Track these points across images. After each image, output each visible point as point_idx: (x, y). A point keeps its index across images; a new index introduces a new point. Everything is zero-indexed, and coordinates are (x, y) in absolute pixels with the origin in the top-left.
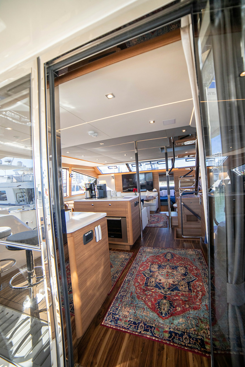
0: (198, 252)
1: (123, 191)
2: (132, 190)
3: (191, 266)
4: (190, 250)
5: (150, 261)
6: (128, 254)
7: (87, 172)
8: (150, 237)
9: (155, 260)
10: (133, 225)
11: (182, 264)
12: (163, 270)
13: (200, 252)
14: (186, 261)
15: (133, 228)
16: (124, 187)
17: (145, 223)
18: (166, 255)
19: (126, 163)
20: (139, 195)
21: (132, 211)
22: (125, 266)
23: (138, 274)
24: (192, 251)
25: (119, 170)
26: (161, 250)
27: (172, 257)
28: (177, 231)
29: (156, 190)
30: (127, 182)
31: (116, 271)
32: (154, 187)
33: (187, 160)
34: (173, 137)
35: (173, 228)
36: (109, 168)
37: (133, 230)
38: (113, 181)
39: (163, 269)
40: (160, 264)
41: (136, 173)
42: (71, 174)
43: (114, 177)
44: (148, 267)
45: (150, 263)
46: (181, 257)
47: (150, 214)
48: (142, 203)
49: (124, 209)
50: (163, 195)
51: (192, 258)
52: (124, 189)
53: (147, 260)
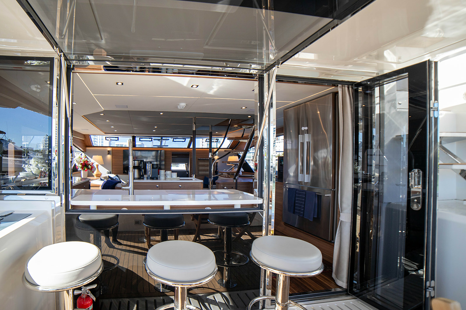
19: (132, 135)
36: (107, 139)
38: (109, 157)
43: (111, 153)
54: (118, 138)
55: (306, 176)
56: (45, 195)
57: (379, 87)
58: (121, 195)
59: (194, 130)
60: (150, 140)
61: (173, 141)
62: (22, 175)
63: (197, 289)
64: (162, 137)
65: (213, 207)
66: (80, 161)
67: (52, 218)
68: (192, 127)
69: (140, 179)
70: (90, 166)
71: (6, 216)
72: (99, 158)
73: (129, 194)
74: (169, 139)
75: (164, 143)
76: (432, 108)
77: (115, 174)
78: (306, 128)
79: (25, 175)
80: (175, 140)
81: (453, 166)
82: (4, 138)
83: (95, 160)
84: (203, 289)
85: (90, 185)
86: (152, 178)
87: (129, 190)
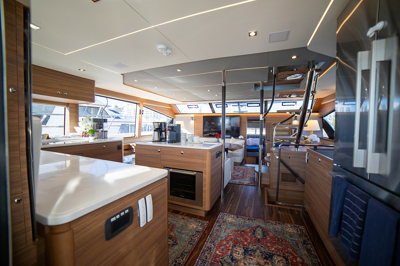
0: (300, 230)
1: (203, 136)
2: (213, 135)
3: (292, 255)
4: (289, 226)
5: (231, 239)
6: (201, 223)
7: (162, 109)
8: (233, 198)
9: (239, 237)
10: (212, 183)
11: (278, 250)
12: (252, 259)
13: (304, 231)
14: (284, 245)
15: (211, 187)
16: (205, 130)
17: (227, 178)
18: (254, 231)
19: (209, 102)
20: (223, 142)
21: (212, 165)
22: (195, 243)
23: (213, 261)
24: (291, 227)
25: (200, 110)
26: (247, 222)
27: (264, 236)
28: (268, 193)
29: (243, 137)
30: (209, 125)
31: (181, 252)
32: (240, 134)
33: (284, 104)
34: (275, 68)
35: (263, 187)
36: (189, 107)
37: (211, 190)
38: (192, 122)
39: (251, 257)
40: (247, 246)
41: (221, 115)
42: (142, 111)
43: (194, 119)
44: (229, 250)
45: (231, 243)
46: (276, 237)
47: (234, 165)
48: (226, 153)
49: (201, 161)
50: (249, 143)
51: (292, 240)
52: (204, 133)
53: (228, 236)
80: (249, 105)
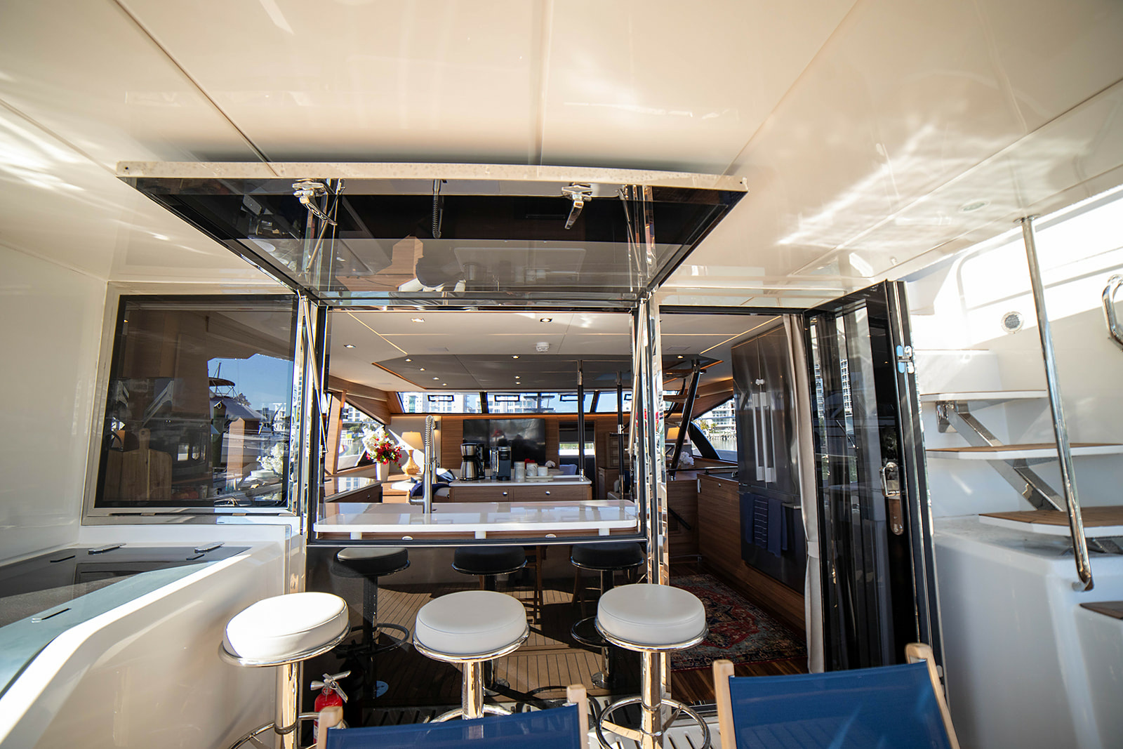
7: (371, 404)
19: (480, 391)
29: (552, 463)
32: (548, 457)
36: (432, 398)
38: (436, 434)
43: (440, 425)
54: (453, 396)
55: (768, 470)
56: (277, 514)
57: (842, 317)
58: (409, 514)
59: (580, 384)
60: (516, 398)
61: (561, 400)
62: (255, 475)
63: (549, 691)
64: (539, 393)
65: (560, 533)
66: (376, 445)
67: (284, 554)
68: (576, 377)
69: (478, 479)
70: (392, 454)
71: (209, 550)
72: (415, 436)
73: (424, 513)
74: (553, 397)
75: (544, 404)
76: (900, 358)
77: (445, 468)
78: (762, 382)
79: (261, 476)
80: (564, 398)
81: (960, 453)
82: (231, 395)
83: (405, 442)
84: (559, 690)
85: (382, 493)
86: (499, 479)
87: (423, 504)
